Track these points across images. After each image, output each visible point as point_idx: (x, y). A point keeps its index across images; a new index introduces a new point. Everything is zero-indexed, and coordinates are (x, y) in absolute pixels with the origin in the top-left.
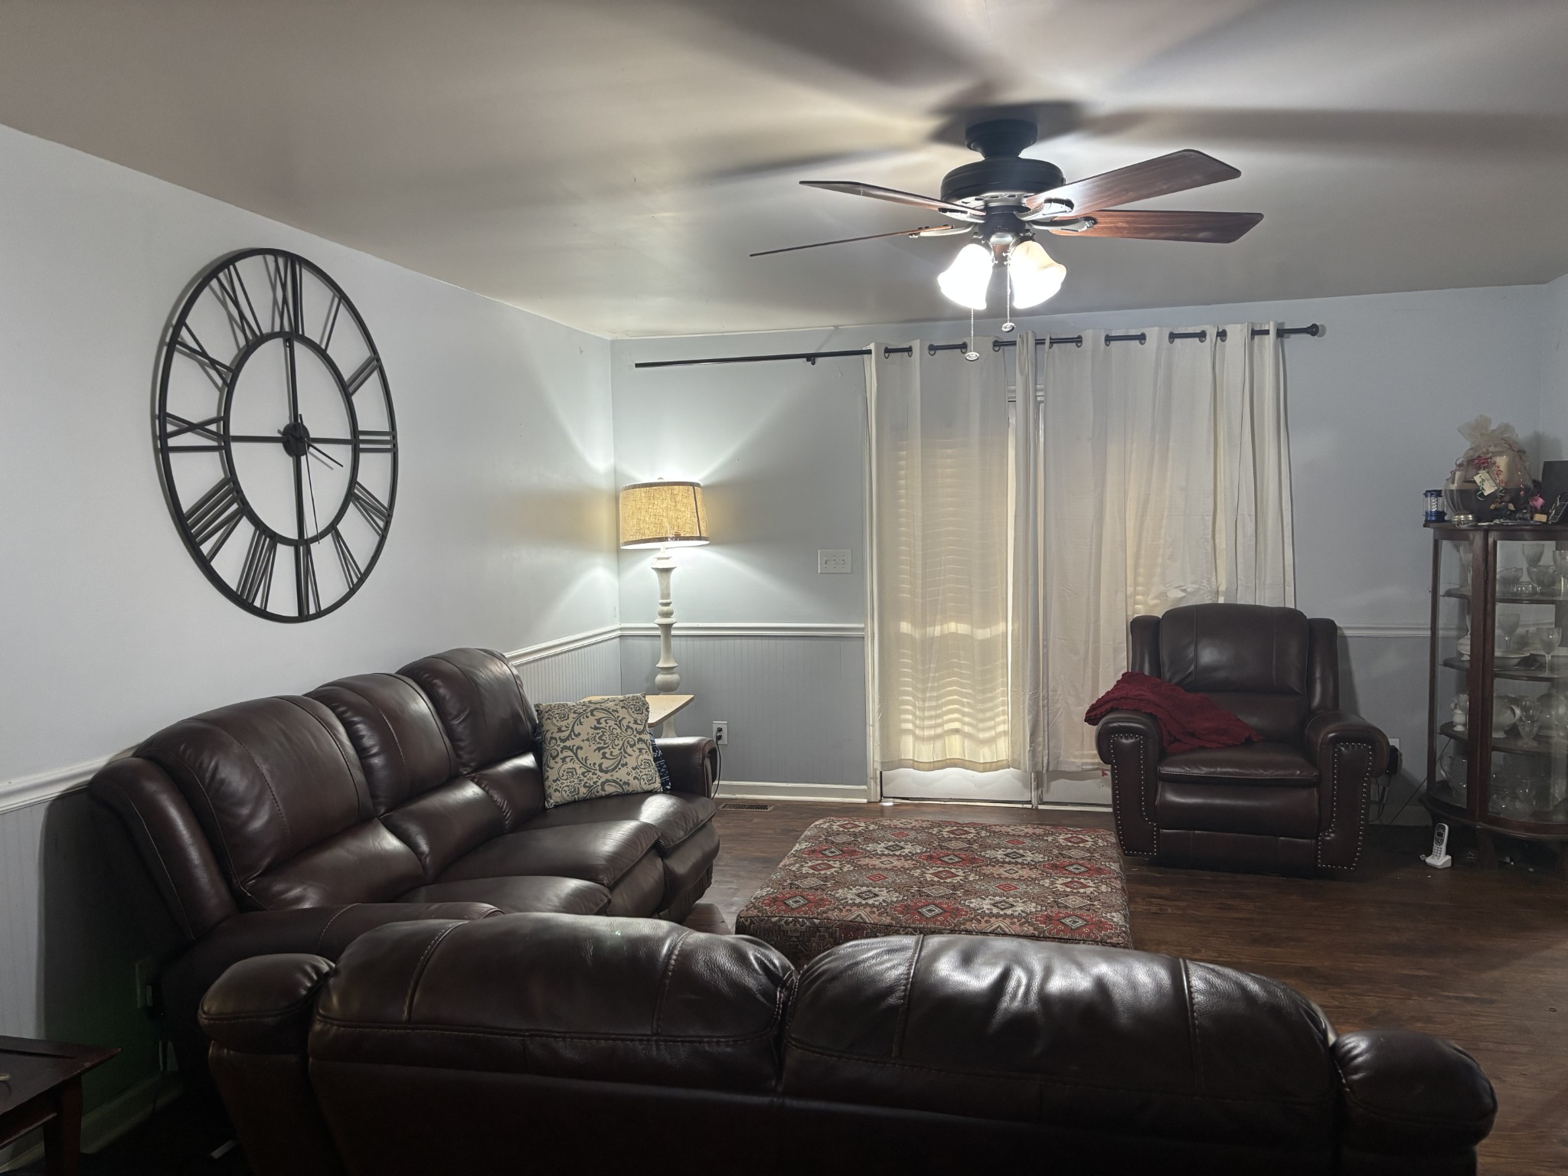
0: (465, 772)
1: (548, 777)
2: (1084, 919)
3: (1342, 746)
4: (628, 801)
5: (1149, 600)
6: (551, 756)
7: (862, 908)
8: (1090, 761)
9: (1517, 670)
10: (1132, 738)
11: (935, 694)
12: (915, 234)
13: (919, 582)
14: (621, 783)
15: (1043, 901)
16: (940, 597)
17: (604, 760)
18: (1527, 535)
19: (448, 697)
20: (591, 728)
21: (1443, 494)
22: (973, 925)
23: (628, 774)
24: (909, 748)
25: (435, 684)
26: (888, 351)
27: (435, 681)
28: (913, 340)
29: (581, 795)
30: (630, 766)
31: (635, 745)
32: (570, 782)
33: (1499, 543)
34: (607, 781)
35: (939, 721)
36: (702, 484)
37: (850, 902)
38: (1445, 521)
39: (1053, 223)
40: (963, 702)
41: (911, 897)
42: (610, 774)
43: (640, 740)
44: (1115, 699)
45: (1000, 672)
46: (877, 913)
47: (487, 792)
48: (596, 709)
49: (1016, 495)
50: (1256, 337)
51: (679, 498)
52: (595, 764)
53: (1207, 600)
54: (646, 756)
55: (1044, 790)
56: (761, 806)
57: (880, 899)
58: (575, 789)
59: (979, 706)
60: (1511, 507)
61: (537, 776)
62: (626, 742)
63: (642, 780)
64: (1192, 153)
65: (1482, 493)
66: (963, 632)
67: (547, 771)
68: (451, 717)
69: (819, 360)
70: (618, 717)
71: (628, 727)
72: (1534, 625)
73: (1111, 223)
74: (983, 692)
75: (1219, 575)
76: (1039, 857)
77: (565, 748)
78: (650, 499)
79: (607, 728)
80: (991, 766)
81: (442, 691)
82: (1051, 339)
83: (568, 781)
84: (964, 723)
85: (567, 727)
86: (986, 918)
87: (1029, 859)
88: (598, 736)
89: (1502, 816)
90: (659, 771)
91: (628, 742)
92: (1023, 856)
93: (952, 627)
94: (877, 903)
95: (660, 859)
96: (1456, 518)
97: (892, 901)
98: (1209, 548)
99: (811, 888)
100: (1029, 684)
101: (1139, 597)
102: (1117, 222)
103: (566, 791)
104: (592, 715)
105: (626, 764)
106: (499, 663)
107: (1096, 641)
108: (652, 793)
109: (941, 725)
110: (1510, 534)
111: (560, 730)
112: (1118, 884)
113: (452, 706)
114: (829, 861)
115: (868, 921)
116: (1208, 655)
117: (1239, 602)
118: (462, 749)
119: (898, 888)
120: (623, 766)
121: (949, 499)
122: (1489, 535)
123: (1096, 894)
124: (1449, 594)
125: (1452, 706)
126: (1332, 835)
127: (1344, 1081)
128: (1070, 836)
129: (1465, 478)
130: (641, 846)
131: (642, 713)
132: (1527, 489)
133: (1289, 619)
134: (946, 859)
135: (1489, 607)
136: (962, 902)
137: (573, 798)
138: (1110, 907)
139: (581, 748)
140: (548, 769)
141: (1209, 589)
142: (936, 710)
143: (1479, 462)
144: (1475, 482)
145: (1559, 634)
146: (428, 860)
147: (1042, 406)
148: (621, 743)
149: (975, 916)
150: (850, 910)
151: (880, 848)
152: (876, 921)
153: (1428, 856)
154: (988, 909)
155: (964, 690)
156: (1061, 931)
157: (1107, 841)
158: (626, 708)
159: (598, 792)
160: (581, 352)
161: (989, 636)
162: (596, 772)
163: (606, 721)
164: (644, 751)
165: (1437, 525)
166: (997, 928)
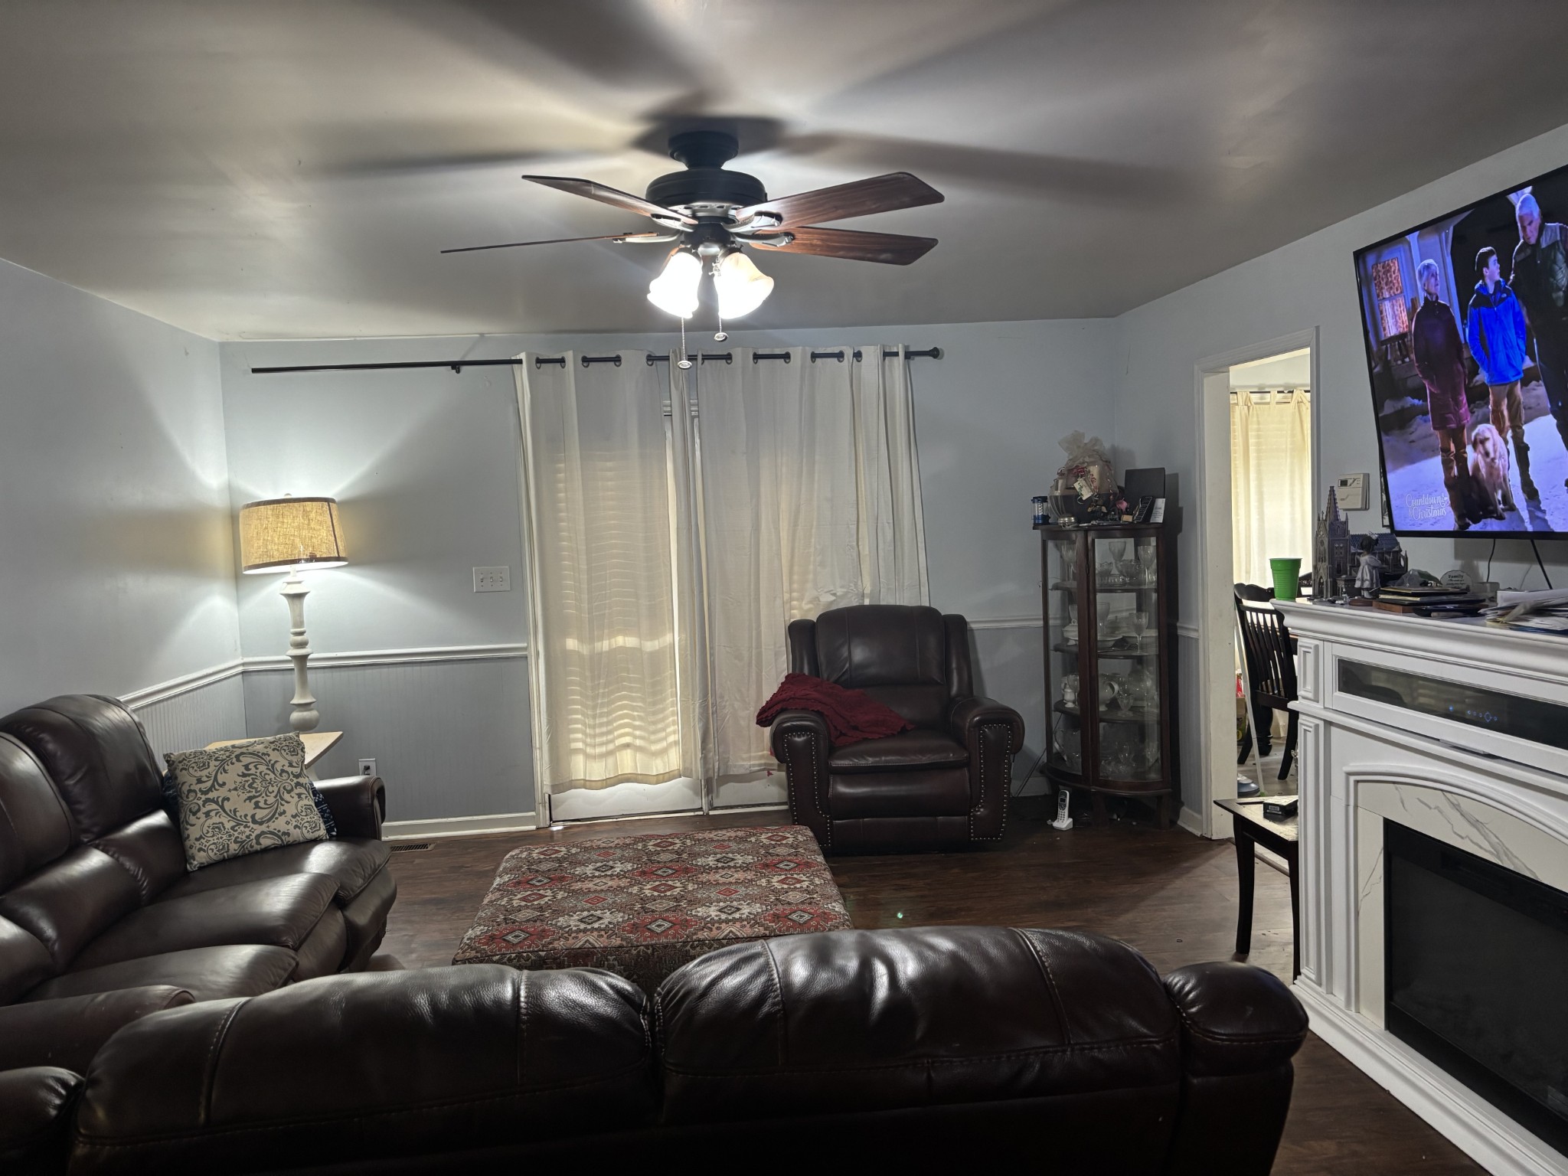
0: (86, 840)
1: (189, 836)
2: (809, 913)
3: (986, 728)
4: (288, 855)
5: (803, 605)
6: (190, 811)
7: (588, 933)
8: (757, 762)
9: (1114, 651)
10: (804, 735)
11: (606, 710)
12: (620, 239)
13: (585, 596)
14: (280, 834)
15: (766, 901)
16: (607, 611)
17: (258, 810)
18: (1118, 533)
19: (59, 753)
20: (238, 775)
21: (1049, 500)
22: (705, 934)
23: (288, 823)
24: (580, 767)
25: (41, 739)
26: (539, 361)
27: (41, 736)
28: (566, 351)
29: (232, 851)
30: (289, 814)
31: (292, 790)
32: (218, 839)
33: (1096, 540)
34: (263, 833)
35: (610, 737)
36: (336, 500)
37: (574, 928)
38: (1049, 524)
39: (754, 236)
40: (634, 716)
41: (635, 915)
42: (265, 825)
43: (298, 784)
44: (784, 700)
45: (669, 682)
46: (605, 936)
47: (117, 860)
48: (242, 753)
49: (677, 509)
50: (887, 358)
51: (313, 515)
52: (246, 816)
53: (855, 603)
54: (306, 802)
55: (714, 795)
56: (422, 845)
57: (606, 921)
58: (224, 846)
59: (651, 719)
60: (1104, 509)
61: (174, 833)
62: (282, 789)
63: (304, 829)
64: (905, 175)
65: (1081, 498)
66: (630, 646)
67: (187, 829)
68: (65, 777)
69: (464, 369)
70: (270, 761)
71: (283, 771)
72: (1127, 610)
73: (807, 240)
74: (654, 704)
75: (863, 579)
76: (749, 859)
77: (207, 800)
78: (278, 517)
79: (258, 774)
80: (664, 777)
81: (51, 746)
82: (703, 355)
83: (215, 838)
84: (635, 737)
85: (208, 777)
86: (716, 925)
87: (740, 862)
88: (247, 784)
89: (1110, 779)
90: (323, 817)
91: (284, 788)
92: (733, 860)
93: (620, 641)
94: (603, 926)
95: (340, 912)
96: (1061, 521)
97: (618, 922)
98: (855, 554)
99: (528, 921)
100: (698, 692)
101: (795, 603)
102: (813, 240)
103: (212, 850)
104: (239, 760)
105: (284, 812)
106: (116, 709)
107: (759, 646)
108: (317, 841)
109: (612, 741)
110: (1104, 533)
111: (199, 781)
112: (828, 875)
113: (64, 764)
114: (539, 890)
115: (597, 946)
116: (859, 654)
117: (883, 603)
118: (81, 812)
119: (621, 908)
120: (281, 814)
121: (611, 512)
122: (1089, 534)
123: (812, 887)
124: (1056, 587)
125: (1063, 685)
126: (982, 810)
127: (1184, 1015)
128: (770, 834)
129: (1067, 485)
130: (323, 900)
131: (297, 755)
132: (1115, 494)
133: (926, 616)
134: (659, 872)
135: (1091, 597)
136: (689, 912)
137: (222, 857)
138: (827, 898)
139: (228, 799)
140: (188, 827)
141: (856, 592)
142: (607, 726)
143: (1075, 471)
144: (1074, 488)
145: (1146, 618)
146: (56, 947)
147: (696, 420)
148: (276, 789)
149: (706, 924)
150: (577, 937)
151: (589, 870)
152: (606, 944)
153: (1054, 820)
154: (716, 916)
155: (635, 704)
156: (791, 927)
157: (805, 836)
158: (278, 750)
159: (252, 847)
160: (187, 354)
161: (657, 648)
162: (249, 824)
163: (255, 766)
164: (303, 796)
165: (1044, 527)
166: (729, 933)
